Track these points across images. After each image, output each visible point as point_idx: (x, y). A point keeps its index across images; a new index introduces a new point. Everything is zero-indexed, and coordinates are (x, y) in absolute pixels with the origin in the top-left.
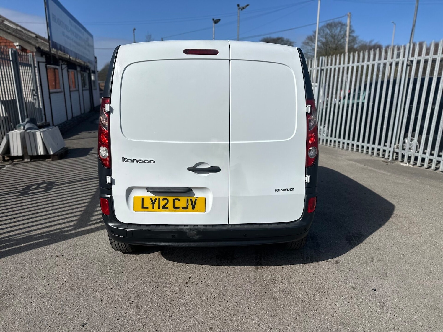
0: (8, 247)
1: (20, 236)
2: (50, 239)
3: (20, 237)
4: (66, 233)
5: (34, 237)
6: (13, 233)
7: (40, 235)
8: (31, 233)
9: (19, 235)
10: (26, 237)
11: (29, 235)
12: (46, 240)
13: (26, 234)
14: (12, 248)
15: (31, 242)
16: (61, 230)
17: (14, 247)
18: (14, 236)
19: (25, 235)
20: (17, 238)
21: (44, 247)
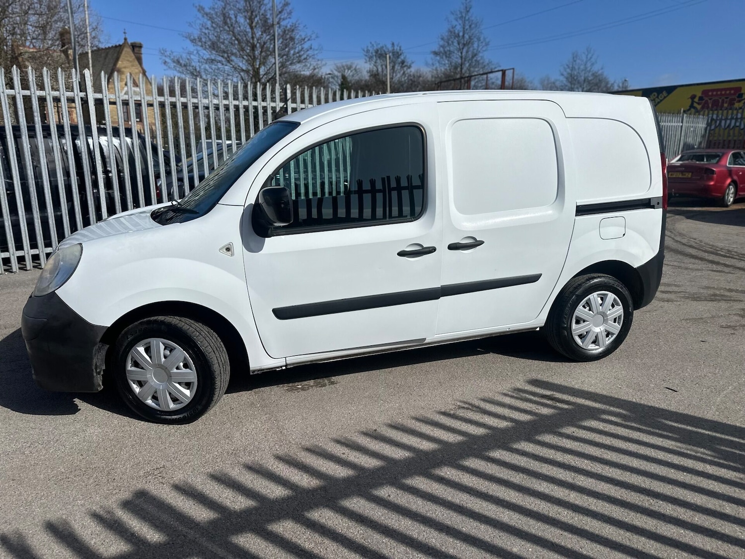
0: (732, 441)
1: (702, 453)
2: (658, 417)
3: (701, 451)
4: (624, 412)
5: (678, 437)
6: (710, 469)
7: (665, 433)
8: (675, 448)
9: (702, 456)
10: (690, 445)
11: (684, 446)
12: (667, 419)
13: (685, 451)
14: (727, 437)
15: (690, 430)
16: (623, 422)
17: (723, 436)
18: (711, 461)
19: (691, 450)
20: (707, 452)
21: (678, 411)
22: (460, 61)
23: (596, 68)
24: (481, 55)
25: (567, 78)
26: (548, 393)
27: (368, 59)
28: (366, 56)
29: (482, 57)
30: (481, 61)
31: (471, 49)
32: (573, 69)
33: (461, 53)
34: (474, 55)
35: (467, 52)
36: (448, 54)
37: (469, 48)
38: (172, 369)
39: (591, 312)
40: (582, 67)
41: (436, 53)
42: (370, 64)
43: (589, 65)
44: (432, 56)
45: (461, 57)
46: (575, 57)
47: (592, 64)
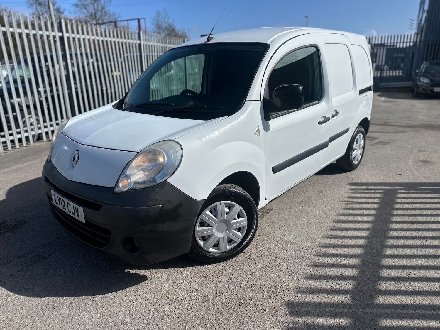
22: (94, 11)
23: (170, 21)
24: (108, 8)
25: (156, 26)
26: (366, 187)
27: (29, 5)
28: (28, 3)
29: (109, 10)
30: (108, 13)
31: (100, 4)
32: (158, 21)
33: (94, 6)
34: (103, 8)
35: (98, 6)
36: (85, 6)
37: (98, 3)
38: (232, 221)
39: (357, 145)
40: (163, 20)
41: (76, 6)
42: (32, 9)
43: (166, 19)
44: (74, 7)
45: (94, 9)
46: (158, 14)
47: (168, 19)
